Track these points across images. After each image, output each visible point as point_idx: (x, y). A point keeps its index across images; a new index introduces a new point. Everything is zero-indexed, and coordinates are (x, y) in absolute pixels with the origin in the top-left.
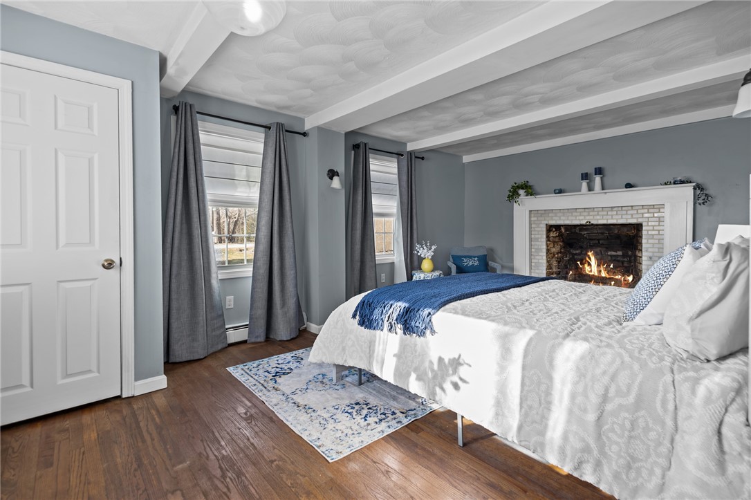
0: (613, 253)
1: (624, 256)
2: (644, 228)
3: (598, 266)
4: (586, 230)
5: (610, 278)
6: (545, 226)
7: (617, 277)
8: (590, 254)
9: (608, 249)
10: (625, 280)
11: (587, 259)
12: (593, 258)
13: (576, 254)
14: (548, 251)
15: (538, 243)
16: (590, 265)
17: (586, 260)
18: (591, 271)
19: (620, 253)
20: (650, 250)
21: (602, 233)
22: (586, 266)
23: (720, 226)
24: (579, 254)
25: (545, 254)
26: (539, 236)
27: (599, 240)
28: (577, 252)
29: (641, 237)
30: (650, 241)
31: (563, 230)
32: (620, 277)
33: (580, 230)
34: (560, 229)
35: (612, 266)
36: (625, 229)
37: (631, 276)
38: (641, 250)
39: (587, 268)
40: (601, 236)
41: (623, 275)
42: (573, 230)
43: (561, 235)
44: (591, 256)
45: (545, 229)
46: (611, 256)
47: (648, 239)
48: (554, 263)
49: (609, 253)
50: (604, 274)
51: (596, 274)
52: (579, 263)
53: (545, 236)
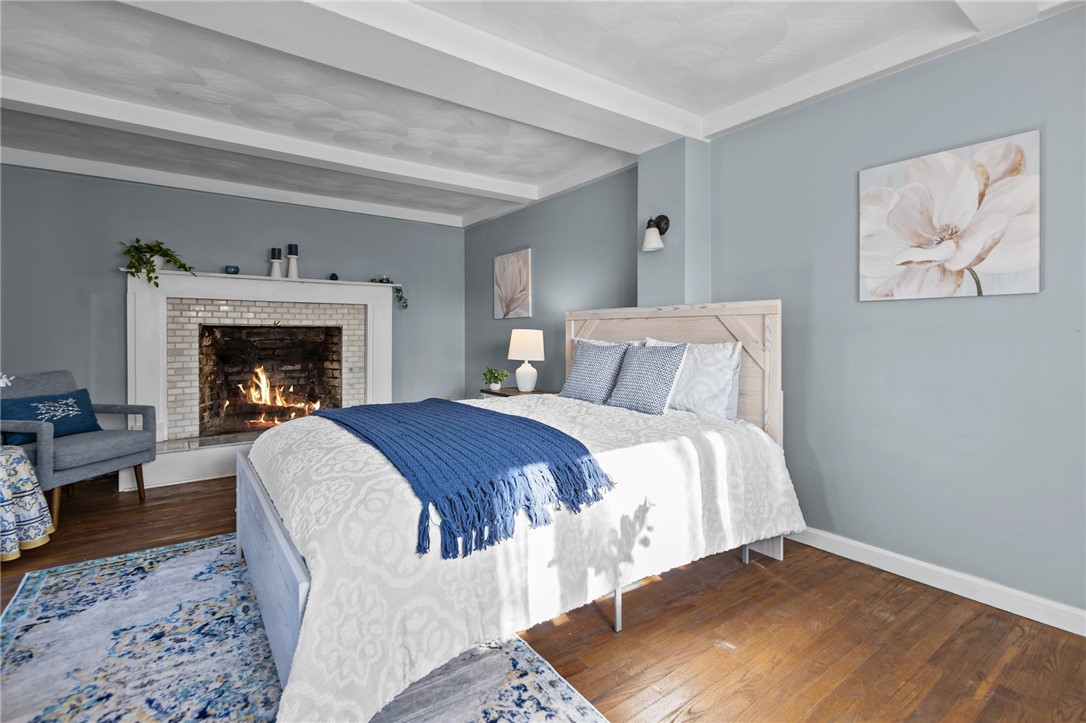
0: (290, 368)
1: (301, 371)
2: (344, 332)
3: (272, 388)
4: (258, 334)
5: (289, 408)
6: (196, 327)
7: (299, 406)
8: (259, 371)
9: (284, 362)
10: (309, 409)
11: (255, 380)
12: (263, 377)
13: (231, 374)
14: (201, 370)
15: (182, 359)
16: (258, 387)
17: (253, 382)
18: (260, 399)
19: (298, 367)
20: (350, 359)
21: (282, 340)
22: (253, 390)
23: (514, 331)
24: (238, 373)
25: (197, 377)
26: (185, 346)
27: (274, 349)
28: (235, 370)
29: (339, 344)
30: (351, 349)
31: (218, 334)
32: (303, 404)
33: (249, 335)
34: (213, 333)
35: (291, 390)
36: (312, 334)
37: (318, 403)
38: (339, 361)
39: (254, 394)
40: (279, 344)
41: (306, 403)
42: (237, 335)
43: (215, 342)
44: (260, 374)
45: (197, 333)
46: (286, 372)
47: (348, 346)
48: (207, 392)
49: (284, 368)
50: (280, 402)
51: (269, 403)
52: (240, 386)
53: (197, 345)
